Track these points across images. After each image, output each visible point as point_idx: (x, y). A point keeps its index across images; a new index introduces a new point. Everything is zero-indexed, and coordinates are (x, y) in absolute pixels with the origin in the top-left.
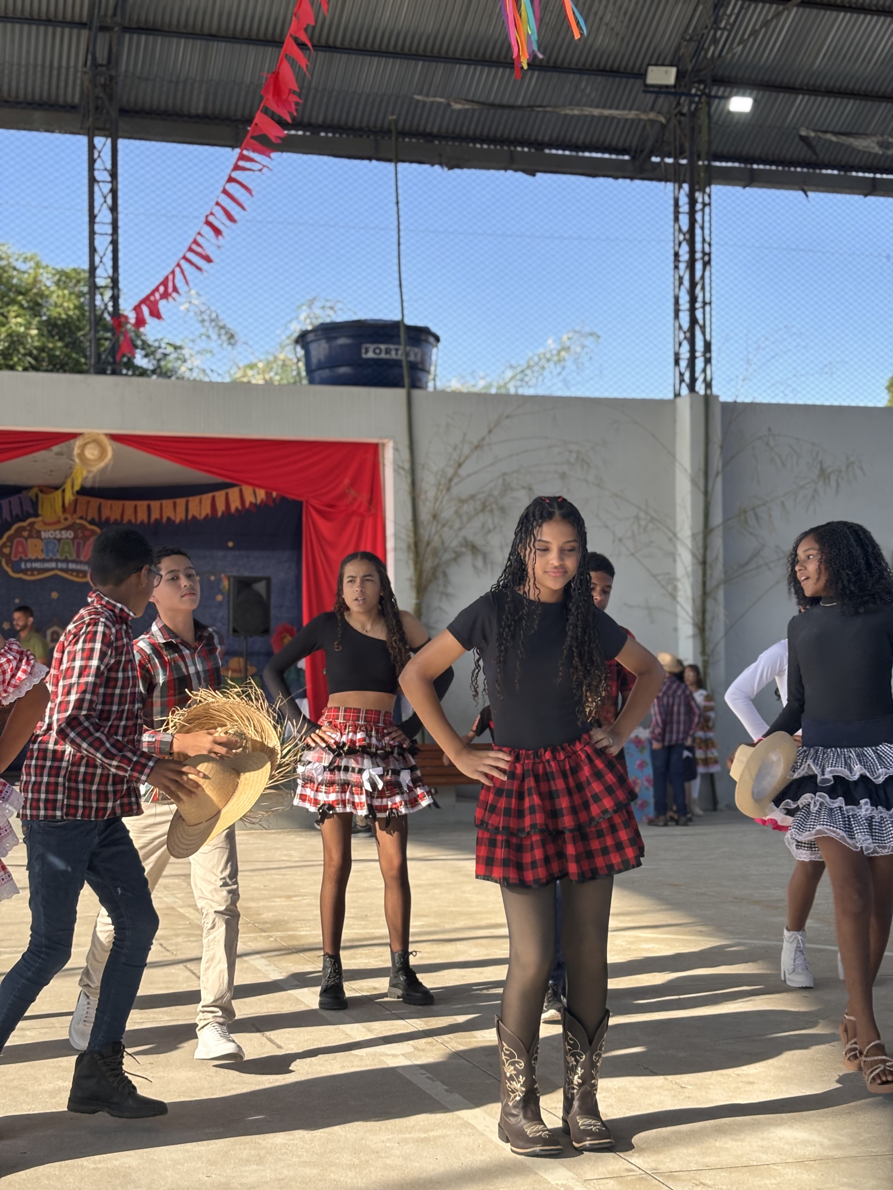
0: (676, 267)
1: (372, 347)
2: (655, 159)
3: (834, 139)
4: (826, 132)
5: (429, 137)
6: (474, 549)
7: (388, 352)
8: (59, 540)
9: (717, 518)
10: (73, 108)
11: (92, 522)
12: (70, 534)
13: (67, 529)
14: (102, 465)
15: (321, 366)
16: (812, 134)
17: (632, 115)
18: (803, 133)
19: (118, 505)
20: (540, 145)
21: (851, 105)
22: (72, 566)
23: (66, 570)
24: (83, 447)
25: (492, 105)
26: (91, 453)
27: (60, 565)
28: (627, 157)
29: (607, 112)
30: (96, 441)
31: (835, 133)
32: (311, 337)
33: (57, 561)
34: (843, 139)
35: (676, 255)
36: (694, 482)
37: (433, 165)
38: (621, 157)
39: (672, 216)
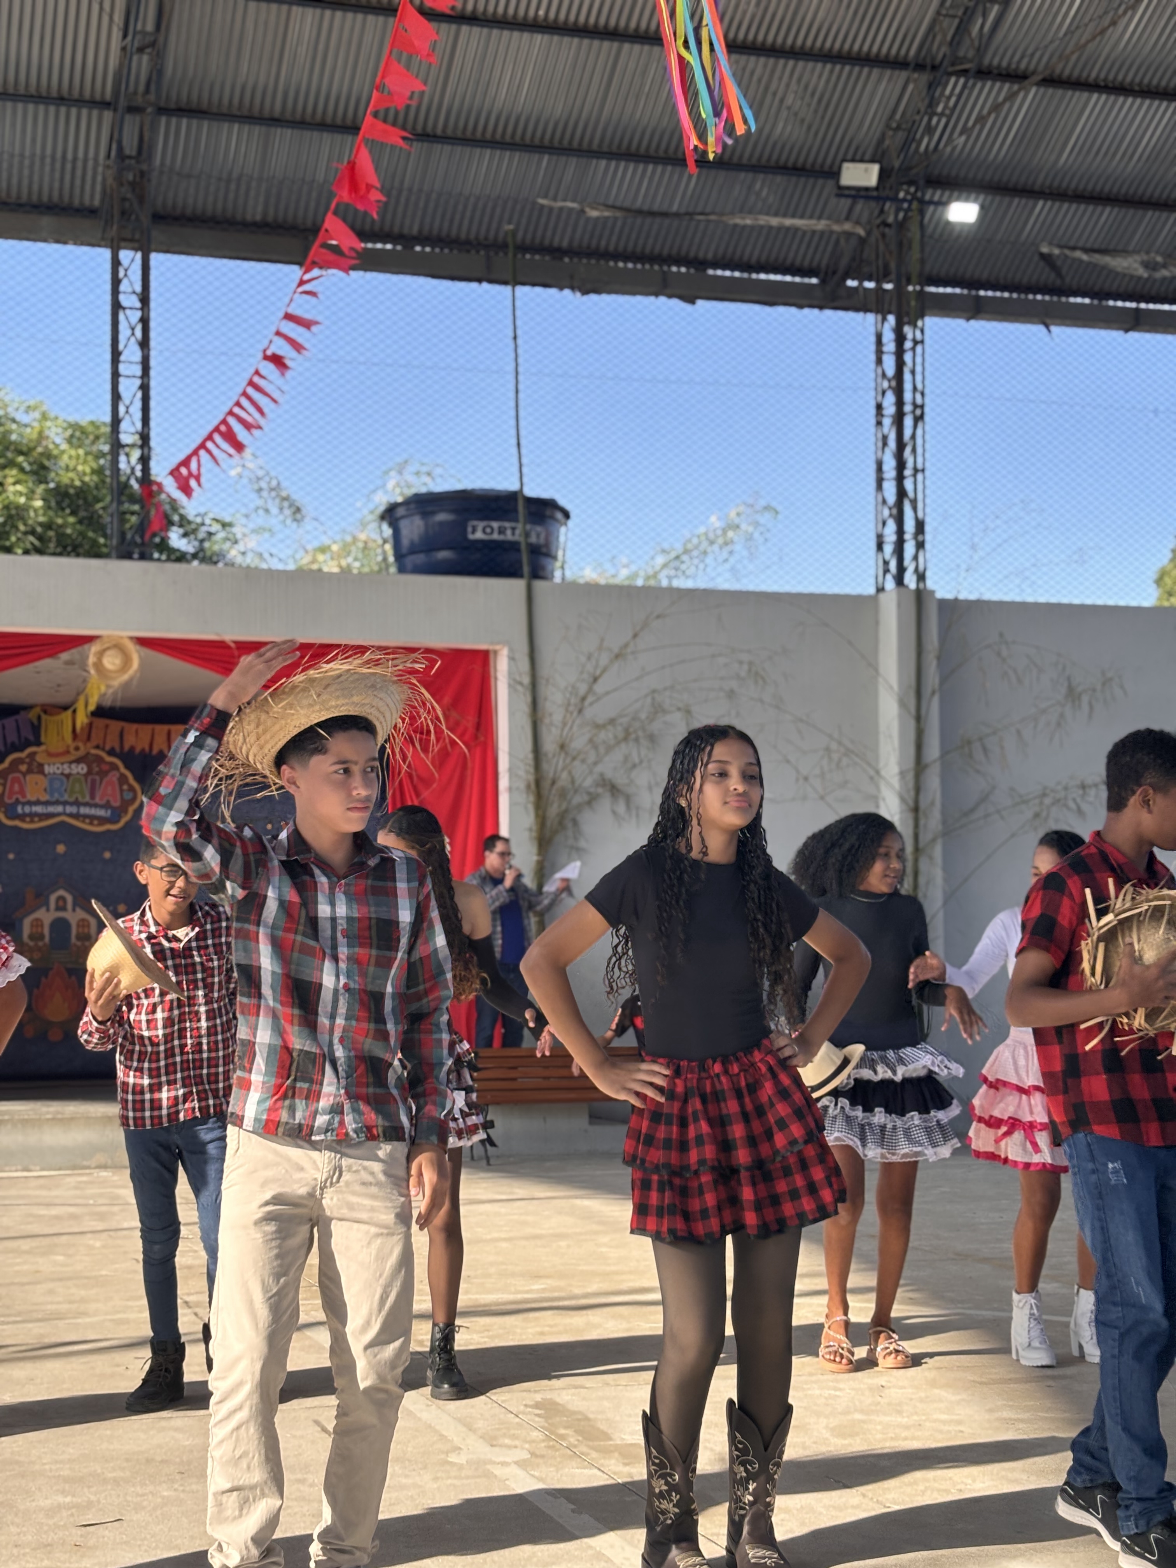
0: (879, 423)
1: (481, 525)
2: (852, 283)
3: (1085, 257)
4: (1074, 248)
5: (557, 252)
6: (614, 790)
7: (501, 531)
8: (68, 776)
9: (933, 750)
10: (92, 212)
11: (112, 752)
12: (82, 769)
13: (78, 761)
14: (126, 677)
15: (414, 550)
16: (1056, 251)
17: (821, 225)
18: (1045, 249)
19: (145, 730)
20: (701, 264)
21: (1107, 214)
22: (84, 810)
23: (76, 816)
24: (101, 654)
25: (640, 212)
26: (111, 662)
27: (69, 809)
28: (814, 281)
29: (788, 222)
30: (118, 647)
31: (1086, 250)
32: (401, 511)
33: (65, 803)
34: (1097, 258)
35: (879, 407)
36: (902, 703)
37: (561, 288)
38: (806, 280)
39: (873, 357)
